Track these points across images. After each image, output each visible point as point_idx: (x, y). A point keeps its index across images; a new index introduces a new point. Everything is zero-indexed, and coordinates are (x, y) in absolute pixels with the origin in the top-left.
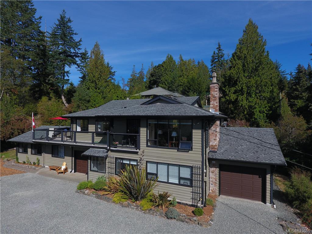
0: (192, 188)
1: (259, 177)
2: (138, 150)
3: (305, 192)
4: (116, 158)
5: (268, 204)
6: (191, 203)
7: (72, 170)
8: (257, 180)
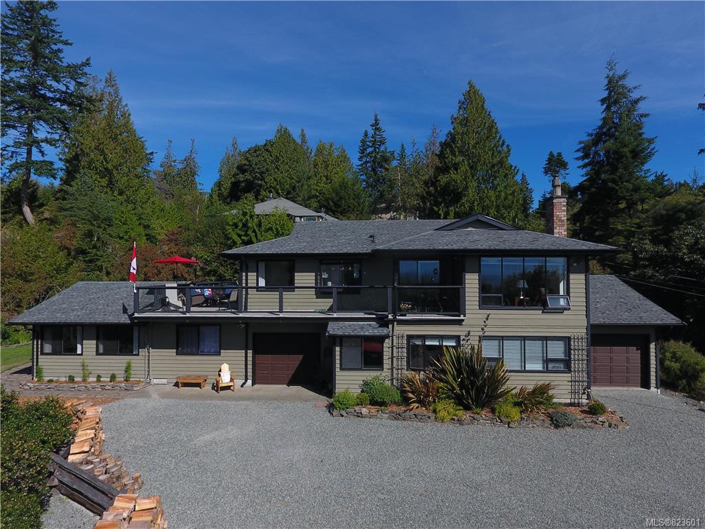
0: (570, 375)
1: (637, 350)
2: (462, 317)
3: (697, 364)
4: (410, 337)
5: (653, 389)
6: (568, 401)
7: (246, 380)
8: (635, 354)
